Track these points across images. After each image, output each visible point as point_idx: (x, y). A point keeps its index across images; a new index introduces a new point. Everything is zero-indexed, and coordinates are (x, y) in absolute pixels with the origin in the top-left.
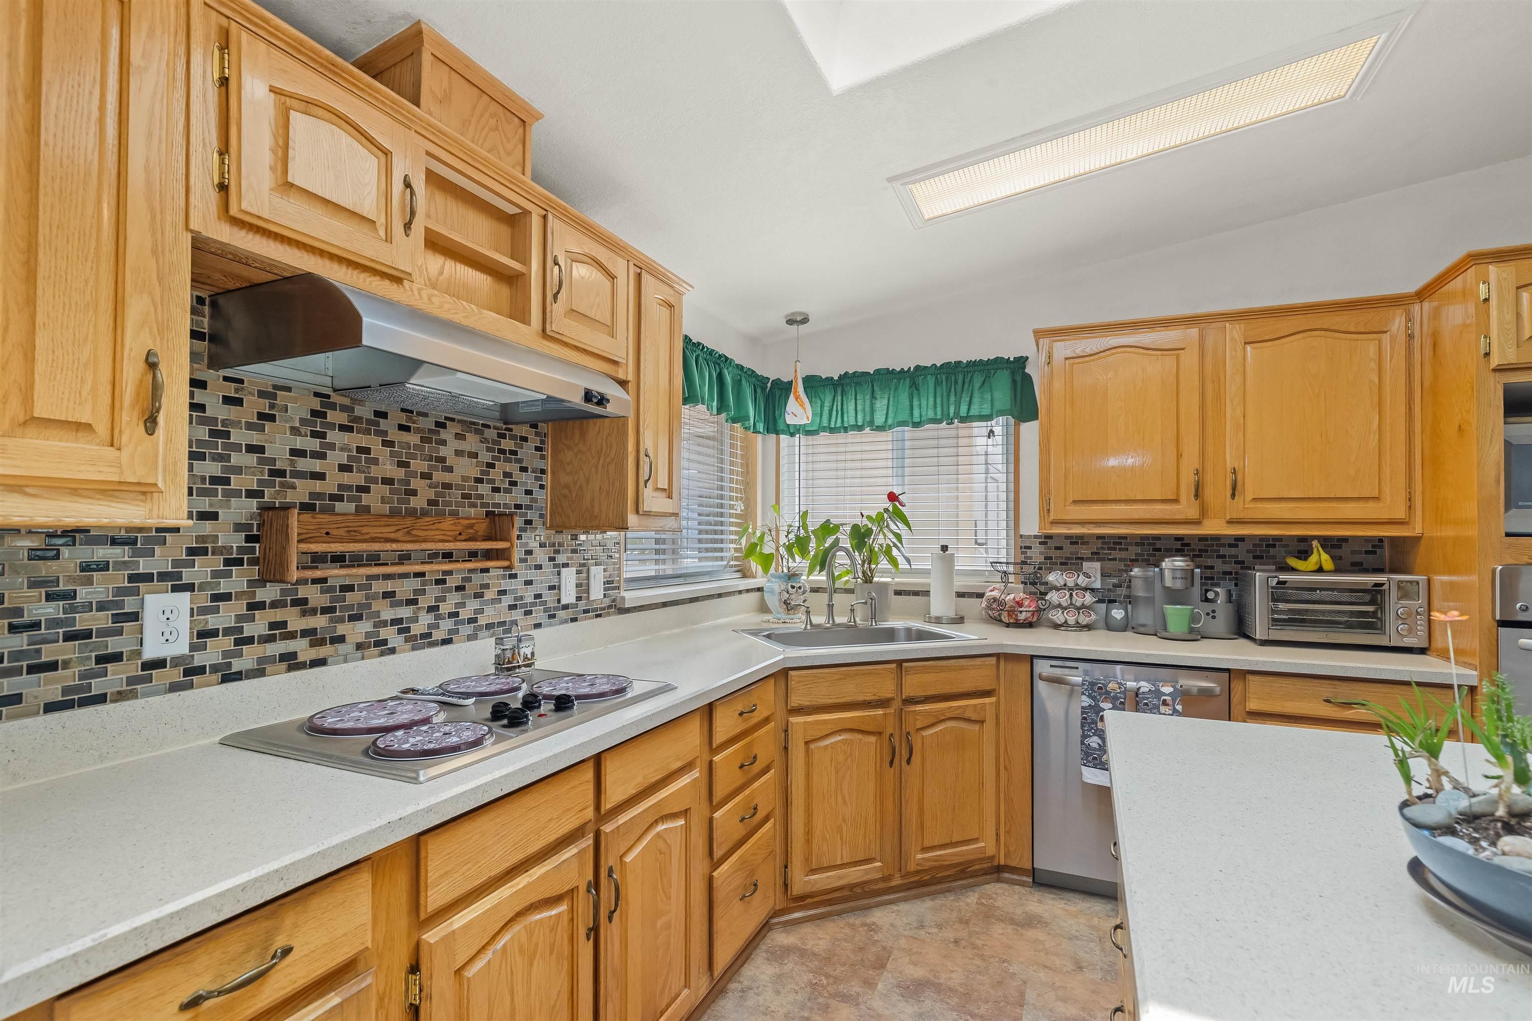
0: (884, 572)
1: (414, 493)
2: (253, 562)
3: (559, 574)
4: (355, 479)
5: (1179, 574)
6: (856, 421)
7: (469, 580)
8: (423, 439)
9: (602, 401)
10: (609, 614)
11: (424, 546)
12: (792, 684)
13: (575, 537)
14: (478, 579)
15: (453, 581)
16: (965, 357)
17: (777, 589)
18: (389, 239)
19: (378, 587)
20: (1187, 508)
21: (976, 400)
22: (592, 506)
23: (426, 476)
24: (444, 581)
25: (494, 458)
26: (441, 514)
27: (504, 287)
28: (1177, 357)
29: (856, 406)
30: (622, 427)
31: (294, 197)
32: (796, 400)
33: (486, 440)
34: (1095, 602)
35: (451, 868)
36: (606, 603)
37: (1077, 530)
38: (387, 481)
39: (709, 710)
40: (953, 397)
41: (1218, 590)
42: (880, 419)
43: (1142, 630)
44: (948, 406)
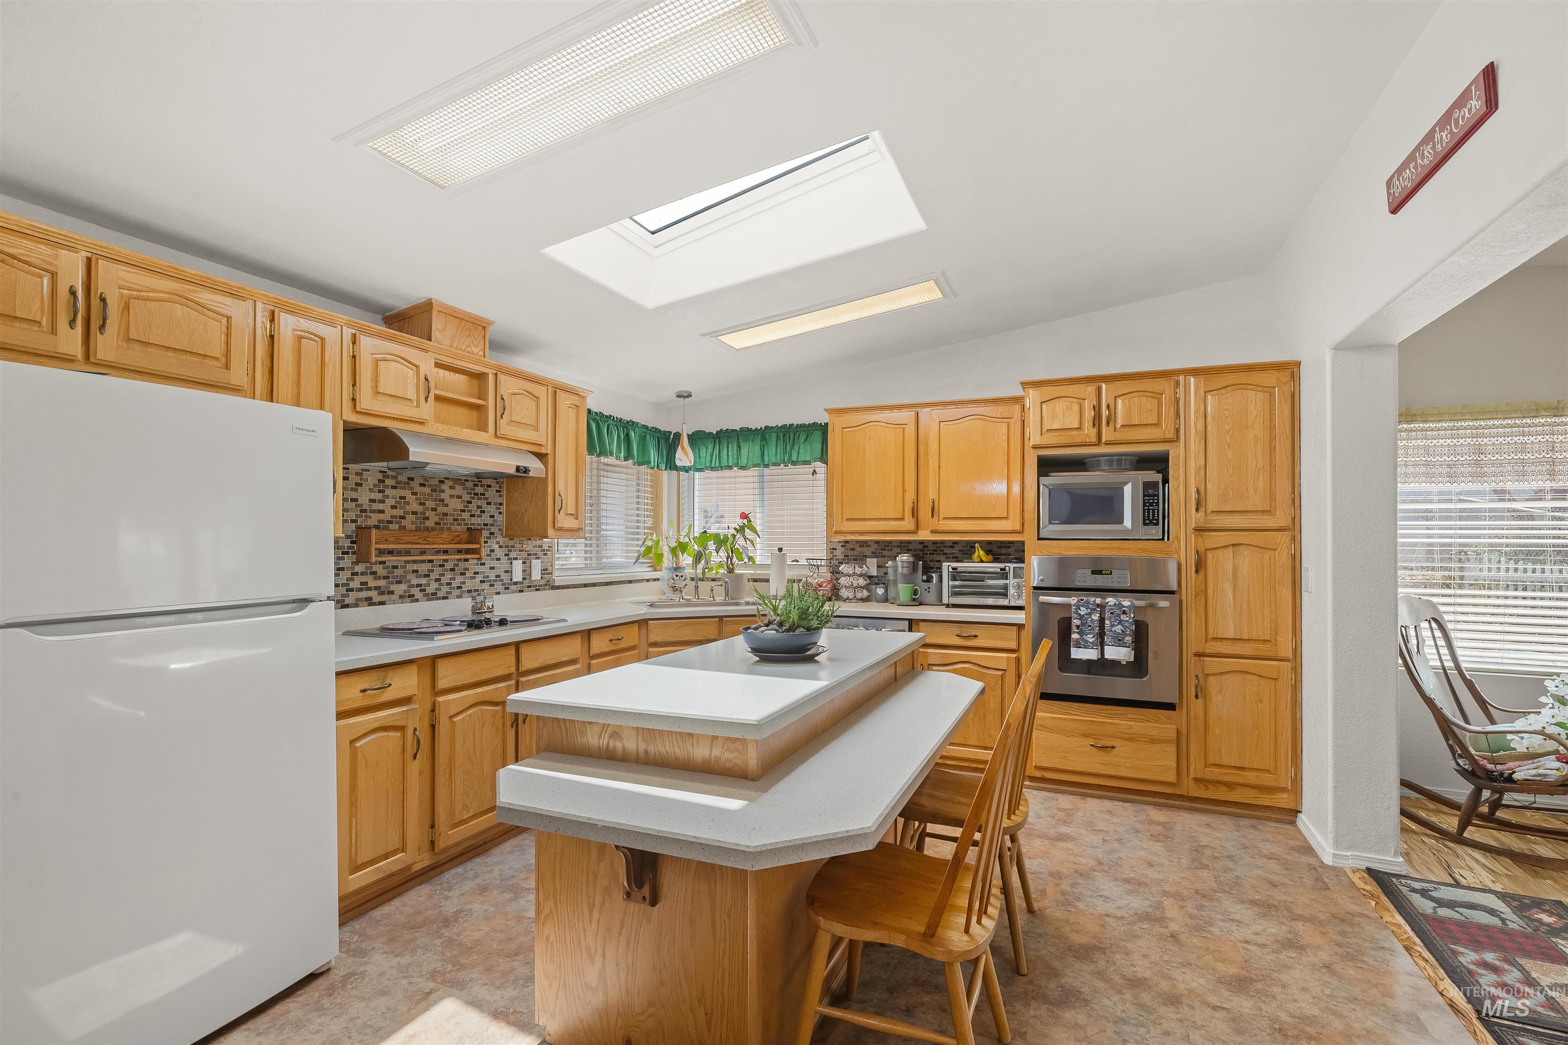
0: (745, 567)
1: (428, 519)
2: (354, 553)
3: (511, 563)
4: (399, 512)
5: (905, 565)
6: (728, 463)
7: (457, 565)
8: (433, 491)
9: (526, 470)
10: (544, 589)
11: (433, 546)
12: (651, 628)
13: (522, 543)
14: (462, 565)
15: (449, 566)
16: (797, 421)
17: (666, 578)
18: (418, 406)
19: (410, 567)
20: (908, 524)
21: (802, 451)
22: (530, 524)
23: (434, 509)
24: (443, 566)
25: (471, 498)
26: (442, 529)
27: (474, 414)
28: (904, 429)
29: (728, 453)
30: (544, 481)
31: (380, 397)
32: (683, 448)
33: (467, 489)
34: (869, 584)
35: (447, 675)
36: (543, 582)
37: (849, 537)
38: (414, 513)
39: (587, 634)
40: (788, 448)
41: (934, 575)
42: (743, 461)
43: (892, 601)
44: (785, 453)
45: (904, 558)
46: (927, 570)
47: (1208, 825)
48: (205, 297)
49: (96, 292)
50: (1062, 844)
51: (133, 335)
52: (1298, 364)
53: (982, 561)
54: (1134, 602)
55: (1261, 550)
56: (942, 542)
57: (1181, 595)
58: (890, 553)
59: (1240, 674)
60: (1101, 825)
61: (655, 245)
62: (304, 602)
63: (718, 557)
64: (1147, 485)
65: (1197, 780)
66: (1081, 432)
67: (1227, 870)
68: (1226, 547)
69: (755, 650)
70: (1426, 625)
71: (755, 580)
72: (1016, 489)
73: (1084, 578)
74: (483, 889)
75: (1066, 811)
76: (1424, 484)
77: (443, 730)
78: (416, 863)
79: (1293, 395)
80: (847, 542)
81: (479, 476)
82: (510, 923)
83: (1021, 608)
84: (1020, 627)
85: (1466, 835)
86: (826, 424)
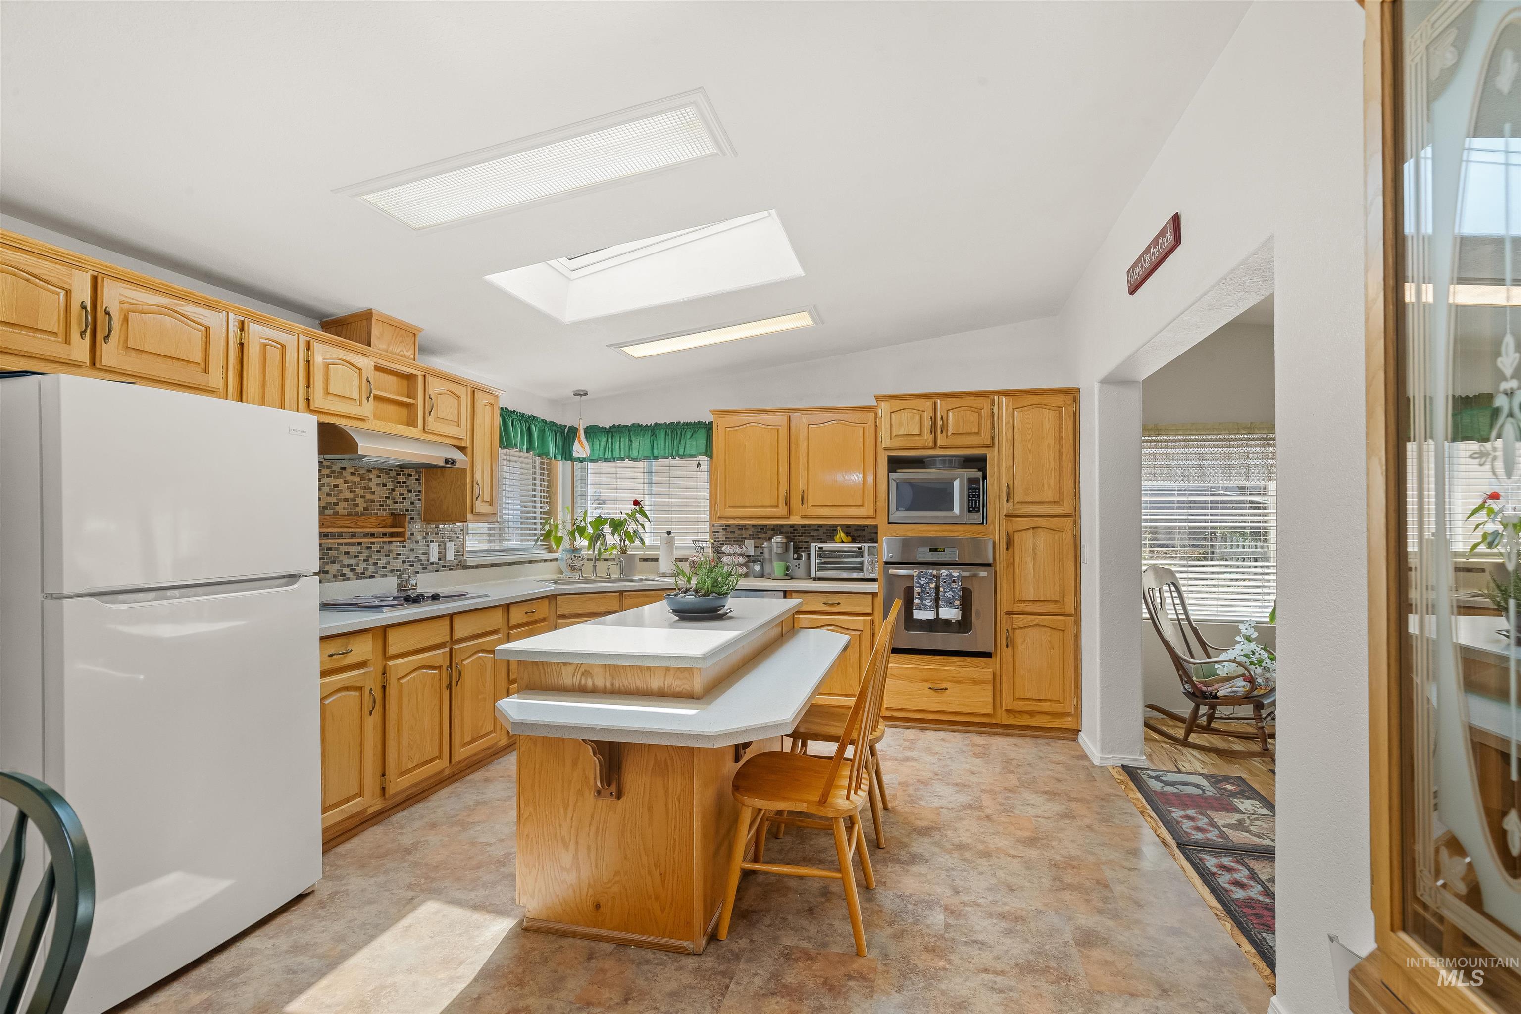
0: (637, 548)
1: (357, 505)
3: (428, 546)
4: (333, 499)
5: (779, 545)
6: (620, 455)
7: (382, 547)
8: (362, 479)
9: (452, 462)
10: (457, 569)
11: (362, 530)
12: (559, 602)
13: (437, 526)
14: (387, 547)
15: (375, 548)
17: (565, 558)
18: (361, 405)
19: (343, 549)
20: (782, 510)
21: (688, 446)
22: (448, 510)
23: (363, 497)
24: (370, 548)
25: (395, 486)
26: (370, 515)
27: (404, 411)
28: (778, 430)
29: (620, 445)
30: (464, 471)
31: (330, 397)
32: (580, 441)
33: (391, 477)
34: (747, 562)
35: (397, 642)
36: (456, 562)
37: (731, 522)
38: (346, 500)
39: (507, 607)
40: (675, 443)
41: (803, 553)
42: (634, 454)
43: (768, 576)
44: (673, 448)
45: (778, 539)
46: (797, 549)
47: (1015, 745)
48: (189, 309)
49: (102, 307)
50: (908, 764)
51: (131, 344)
52: (1078, 390)
53: (843, 542)
54: (961, 573)
55: (1053, 532)
56: (810, 526)
57: (995, 567)
58: (765, 536)
59: (1038, 627)
60: (937, 749)
61: (572, 269)
62: (292, 578)
63: (611, 540)
64: (972, 481)
65: (1008, 711)
66: (922, 438)
67: (1027, 773)
68: (1028, 529)
69: (675, 612)
70: (1167, 588)
71: (645, 560)
72: (870, 479)
73: (924, 554)
74: (433, 826)
75: (910, 741)
76: (1166, 482)
77: (392, 691)
78: (371, 806)
79: (1075, 414)
80: (728, 526)
81: (402, 467)
82: (465, 847)
83: (874, 580)
84: (874, 595)
85: (1190, 739)
86: (711, 423)
